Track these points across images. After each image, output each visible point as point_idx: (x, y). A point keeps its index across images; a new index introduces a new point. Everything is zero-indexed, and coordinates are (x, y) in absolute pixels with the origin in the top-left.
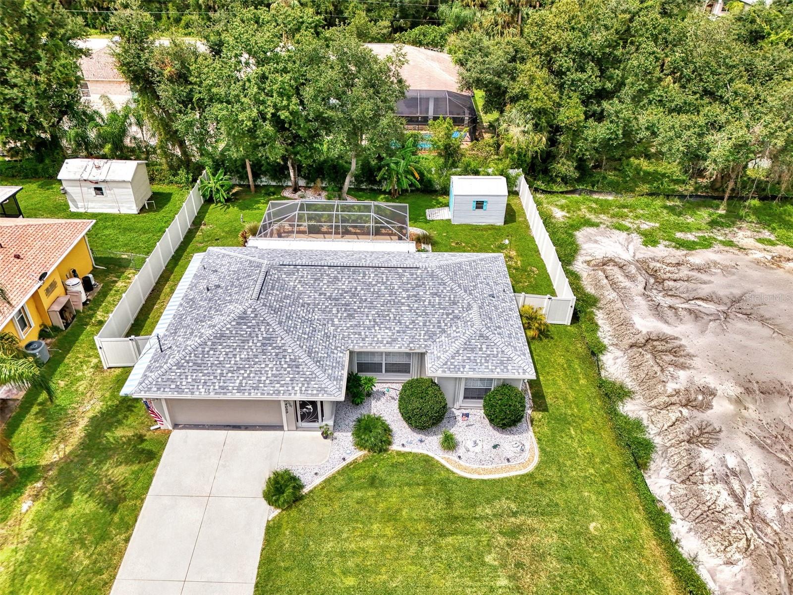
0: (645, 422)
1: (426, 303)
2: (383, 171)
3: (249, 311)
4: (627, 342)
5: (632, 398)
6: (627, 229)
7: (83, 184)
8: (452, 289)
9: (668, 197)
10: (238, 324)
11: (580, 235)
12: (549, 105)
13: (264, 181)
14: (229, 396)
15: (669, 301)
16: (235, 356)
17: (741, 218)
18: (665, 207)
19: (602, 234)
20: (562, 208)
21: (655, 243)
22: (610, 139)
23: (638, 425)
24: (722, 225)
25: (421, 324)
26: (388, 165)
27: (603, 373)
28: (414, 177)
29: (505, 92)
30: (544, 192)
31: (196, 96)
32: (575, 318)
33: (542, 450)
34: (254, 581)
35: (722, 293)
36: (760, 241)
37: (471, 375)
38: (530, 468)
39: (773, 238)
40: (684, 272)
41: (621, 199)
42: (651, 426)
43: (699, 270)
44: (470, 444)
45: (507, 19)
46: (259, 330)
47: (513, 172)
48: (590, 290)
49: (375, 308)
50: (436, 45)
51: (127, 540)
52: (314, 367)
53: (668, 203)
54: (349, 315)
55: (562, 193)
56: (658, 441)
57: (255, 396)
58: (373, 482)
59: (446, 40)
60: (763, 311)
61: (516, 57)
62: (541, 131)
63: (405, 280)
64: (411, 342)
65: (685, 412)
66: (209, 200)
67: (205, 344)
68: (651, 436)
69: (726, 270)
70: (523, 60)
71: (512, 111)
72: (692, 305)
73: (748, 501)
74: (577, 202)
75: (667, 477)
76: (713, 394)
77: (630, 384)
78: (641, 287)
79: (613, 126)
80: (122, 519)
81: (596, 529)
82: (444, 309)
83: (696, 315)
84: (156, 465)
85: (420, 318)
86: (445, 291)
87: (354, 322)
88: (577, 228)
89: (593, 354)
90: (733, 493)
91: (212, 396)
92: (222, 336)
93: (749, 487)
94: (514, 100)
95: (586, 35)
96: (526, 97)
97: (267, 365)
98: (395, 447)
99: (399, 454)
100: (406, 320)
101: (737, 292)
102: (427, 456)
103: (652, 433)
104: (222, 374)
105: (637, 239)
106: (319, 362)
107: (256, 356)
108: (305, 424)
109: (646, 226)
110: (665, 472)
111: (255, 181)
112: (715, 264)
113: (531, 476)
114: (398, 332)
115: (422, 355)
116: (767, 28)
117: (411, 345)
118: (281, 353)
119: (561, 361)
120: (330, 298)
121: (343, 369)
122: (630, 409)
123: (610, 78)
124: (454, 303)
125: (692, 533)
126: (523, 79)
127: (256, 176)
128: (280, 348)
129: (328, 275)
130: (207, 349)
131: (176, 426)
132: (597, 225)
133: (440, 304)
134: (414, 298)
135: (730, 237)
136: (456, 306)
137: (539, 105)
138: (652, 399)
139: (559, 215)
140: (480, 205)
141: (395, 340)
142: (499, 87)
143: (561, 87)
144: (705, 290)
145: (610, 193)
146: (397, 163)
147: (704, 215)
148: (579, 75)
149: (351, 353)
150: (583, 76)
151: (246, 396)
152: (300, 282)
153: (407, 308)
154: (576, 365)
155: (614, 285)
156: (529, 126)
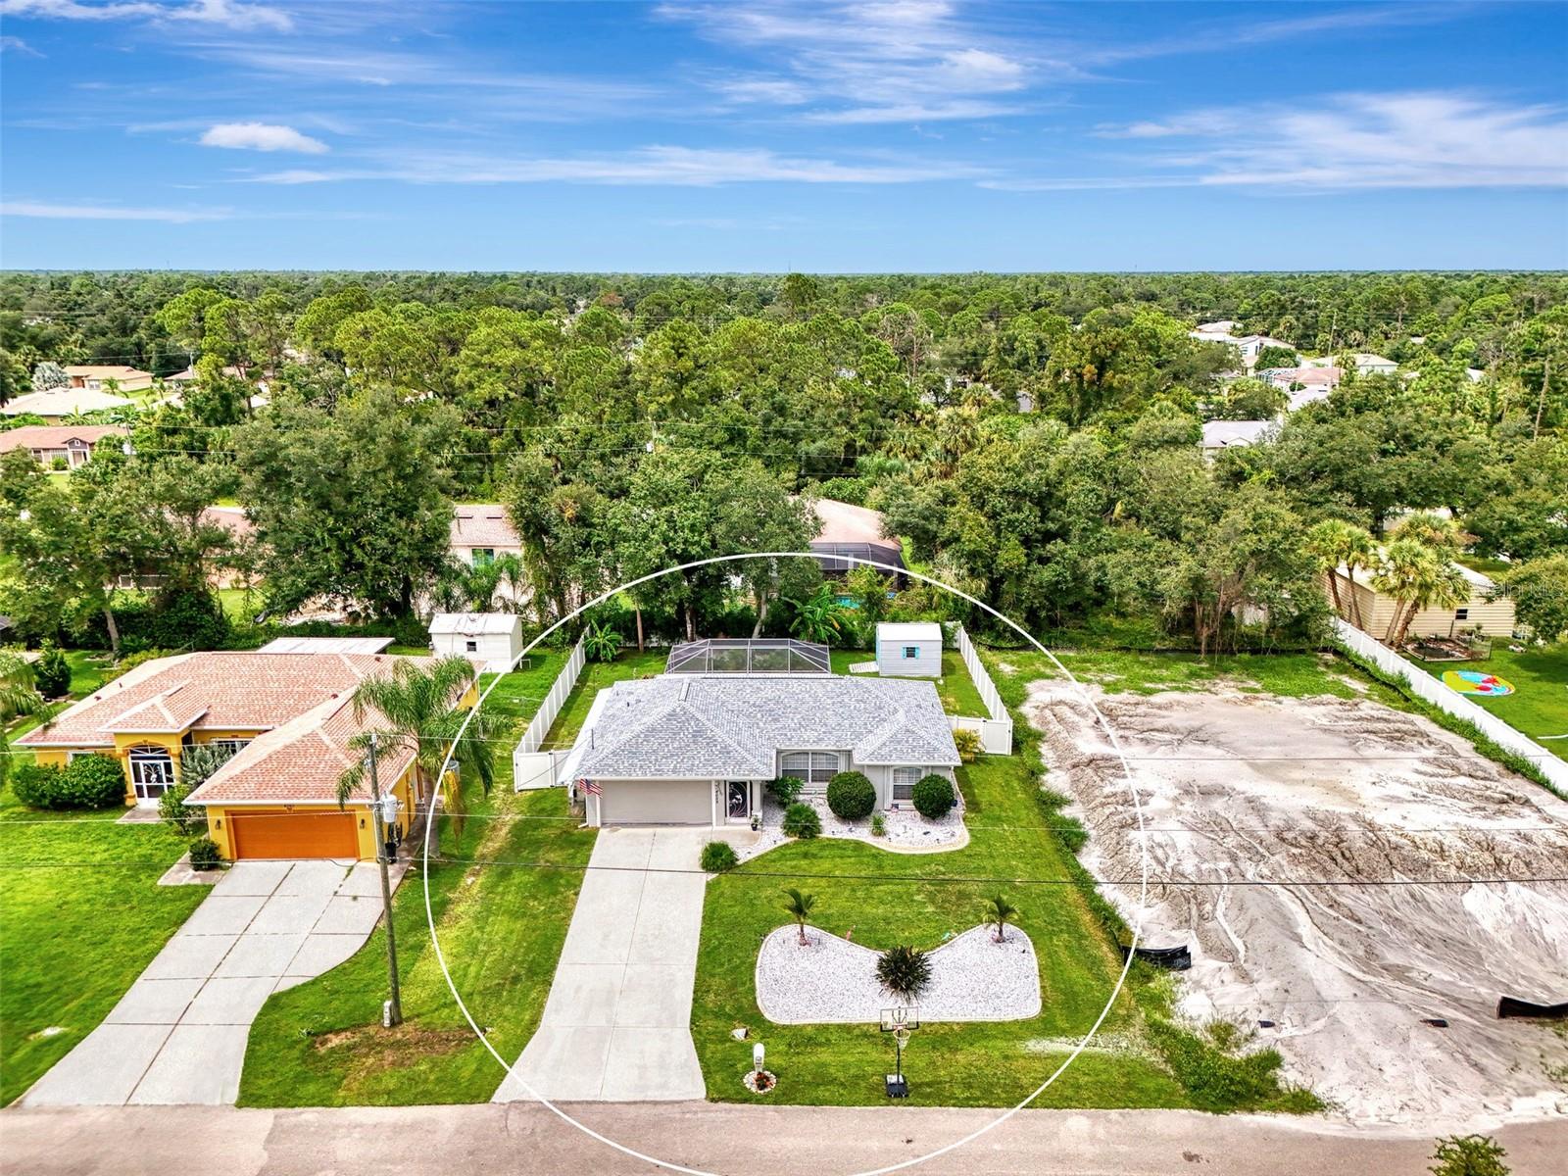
0: (1082, 820)
1: (852, 709)
2: (797, 621)
3: (678, 709)
4: (1069, 762)
5: (1070, 805)
6: (1089, 682)
7: (456, 638)
8: (877, 696)
9: (1141, 651)
10: (668, 720)
11: (1030, 687)
12: (985, 547)
13: (654, 641)
14: (665, 777)
15: (1121, 732)
16: (667, 745)
17: (1226, 672)
18: (1138, 662)
19: (1057, 685)
20: (1012, 663)
21: (1117, 691)
22: (1058, 582)
23: (1075, 822)
24: (1200, 676)
26: (801, 614)
27: (1042, 788)
28: (832, 626)
29: (935, 536)
30: (991, 648)
31: (596, 539)
32: (1016, 746)
33: (972, 836)
34: (701, 915)
35: (1178, 725)
36: (1244, 690)
37: (898, 762)
38: (961, 846)
39: (1258, 686)
40: (1142, 709)
41: (1084, 655)
42: (1087, 822)
43: (1160, 708)
44: (900, 830)
45: (944, 469)
46: (689, 724)
47: (950, 625)
48: (1033, 724)
49: (800, 713)
50: (856, 500)
51: (577, 894)
52: (745, 754)
53: (1141, 659)
54: (774, 719)
55: (1012, 649)
56: (1093, 833)
57: (690, 777)
58: (805, 856)
59: (866, 494)
60: (1222, 738)
61: (947, 499)
62: (979, 576)
63: (829, 689)
64: (837, 742)
65: (1120, 808)
66: (593, 658)
67: (639, 736)
68: (1086, 830)
69: (1187, 707)
70: (953, 504)
71: (944, 556)
72: (1146, 735)
73: (1169, 865)
74: (1030, 657)
76: (1150, 795)
77: (1067, 794)
78: (1091, 722)
79: (1059, 568)
80: (568, 881)
82: (870, 713)
83: (1147, 742)
84: (591, 849)
85: (845, 721)
87: (779, 725)
88: (1029, 680)
89: (1033, 773)
90: (1156, 858)
91: (649, 777)
93: (1172, 855)
94: (945, 544)
95: (1019, 475)
96: (957, 540)
98: (826, 834)
99: (829, 839)
100: (832, 721)
101: (1196, 724)
102: (858, 840)
103: (1087, 827)
104: (656, 760)
105: (1097, 689)
108: (734, 820)
109: (1108, 678)
111: (644, 639)
112: (1179, 703)
113: (961, 851)
114: (824, 733)
115: (849, 753)
116: (1248, 468)
117: (838, 744)
118: (712, 742)
119: (1000, 781)
120: (754, 705)
121: (771, 760)
122: (1067, 812)
123: (1053, 520)
124: (880, 708)
126: (952, 523)
127: (646, 636)
129: (751, 686)
130: (640, 741)
131: (603, 824)
132: (1052, 678)
134: (839, 704)
135: (1208, 686)
137: (973, 546)
138: (1089, 802)
139: (1007, 669)
140: (911, 652)
141: (821, 740)
142: (926, 532)
143: (998, 530)
144: (1160, 723)
145: (1070, 649)
146: (812, 612)
147: (1183, 668)
148: (1016, 515)
149: (779, 752)
150: (1021, 516)
151: (681, 777)
153: (833, 713)
154: (1015, 784)
155: (1061, 720)
156: (964, 572)
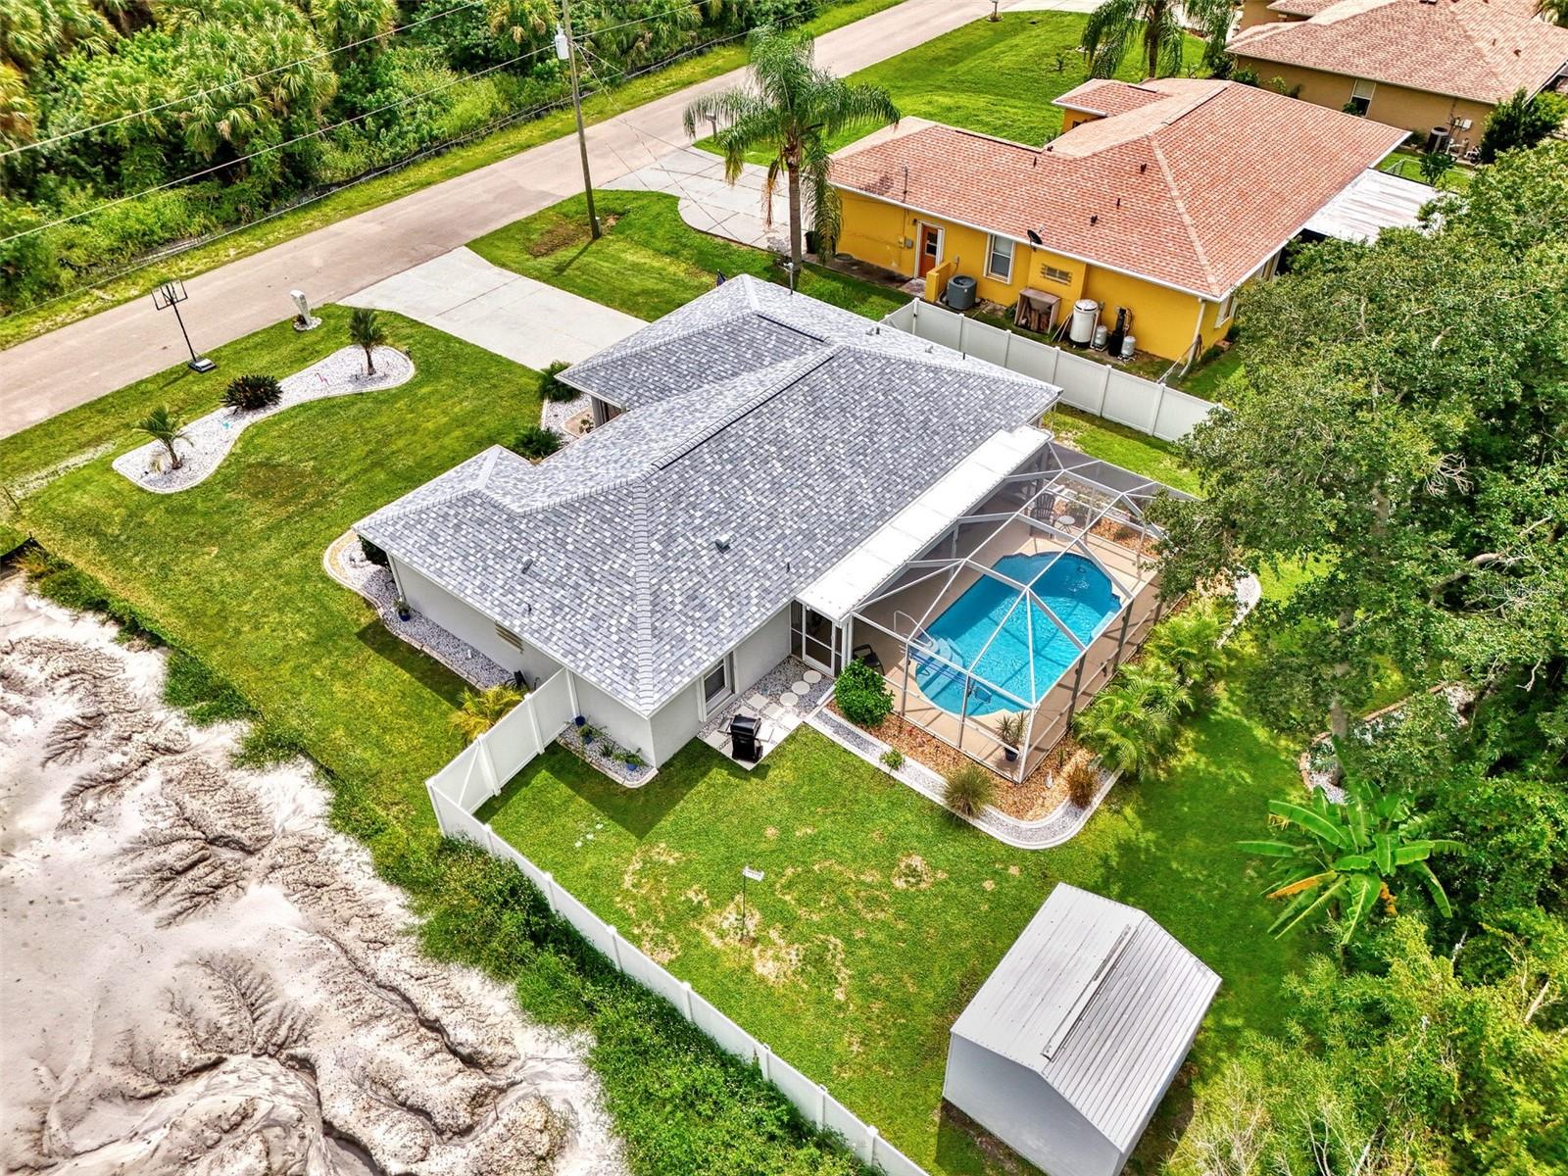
0: (192, 728)
5: (232, 755)
27: (309, 768)
68: (173, 715)
75: (132, 677)
81: (210, 553)
110: (138, 682)
122: (224, 737)
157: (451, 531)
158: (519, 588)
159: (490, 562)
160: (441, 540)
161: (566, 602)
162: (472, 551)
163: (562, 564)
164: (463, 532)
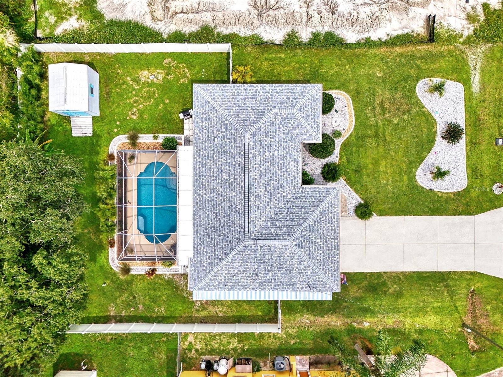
0: (314, 31)
1: (273, 140)
3: (295, 243)
5: (297, 32)
8: (263, 124)
10: (302, 248)
11: (111, 15)
16: (319, 245)
23: (316, 36)
25: (286, 144)
27: (277, 42)
38: (348, 97)
42: (317, 28)
44: (336, 124)
46: (305, 235)
49: (276, 172)
54: (281, 187)
56: (326, 29)
58: (357, 171)
63: (257, 153)
64: (297, 151)
67: (313, 263)
68: (324, 31)
75: (348, 31)
77: (289, 30)
81: (379, 73)
82: (276, 130)
85: (282, 145)
86: (264, 128)
88: (99, 14)
92: (309, 255)
97: (324, 227)
98: (337, 161)
99: (340, 159)
100: (283, 153)
102: (341, 145)
103: (322, 30)
104: (329, 250)
106: (319, 201)
107: (319, 234)
110: (345, 31)
114: (290, 158)
117: (298, 150)
119: (266, 64)
120: (270, 199)
121: (319, 188)
122: (305, 35)
124: (273, 123)
125: (376, 31)
128: (315, 222)
129: (254, 201)
130: (317, 261)
133: (273, 132)
134: (269, 148)
136: (274, 123)
139: (74, 24)
141: (295, 160)
152: (260, 218)
153: (276, 152)
154: (269, 56)
157: (289, 97)
158: (254, 93)
159: (269, 95)
160: (290, 93)
161: (237, 96)
162: (277, 95)
163: (248, 104)
164: (285, 98)
